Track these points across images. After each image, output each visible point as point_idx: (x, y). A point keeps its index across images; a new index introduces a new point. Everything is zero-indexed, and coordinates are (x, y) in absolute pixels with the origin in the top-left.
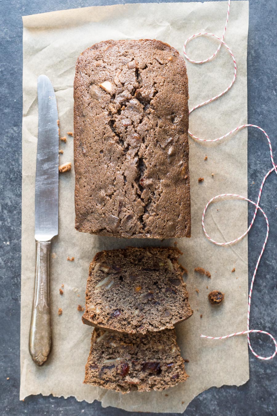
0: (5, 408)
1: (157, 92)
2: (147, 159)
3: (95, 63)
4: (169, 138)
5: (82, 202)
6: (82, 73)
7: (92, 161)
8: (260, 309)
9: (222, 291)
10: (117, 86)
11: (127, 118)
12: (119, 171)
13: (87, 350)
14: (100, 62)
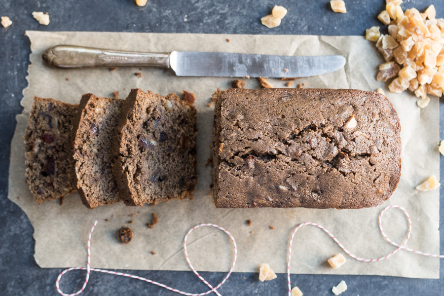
0: (18, 16)
1: (345, 175)
2: (275, 163)
3: (376, 112)
4: (297, 187)
5: (230, 96)
6: (366, 97)
7: (274, 106)
8: (112, 281)
9: (131, 242)
10: (352, 133)
11: (318, 144)
12: (263, 134)
13: (74, 101)
14: (377, 117)
